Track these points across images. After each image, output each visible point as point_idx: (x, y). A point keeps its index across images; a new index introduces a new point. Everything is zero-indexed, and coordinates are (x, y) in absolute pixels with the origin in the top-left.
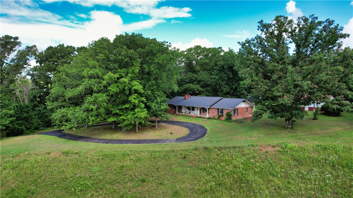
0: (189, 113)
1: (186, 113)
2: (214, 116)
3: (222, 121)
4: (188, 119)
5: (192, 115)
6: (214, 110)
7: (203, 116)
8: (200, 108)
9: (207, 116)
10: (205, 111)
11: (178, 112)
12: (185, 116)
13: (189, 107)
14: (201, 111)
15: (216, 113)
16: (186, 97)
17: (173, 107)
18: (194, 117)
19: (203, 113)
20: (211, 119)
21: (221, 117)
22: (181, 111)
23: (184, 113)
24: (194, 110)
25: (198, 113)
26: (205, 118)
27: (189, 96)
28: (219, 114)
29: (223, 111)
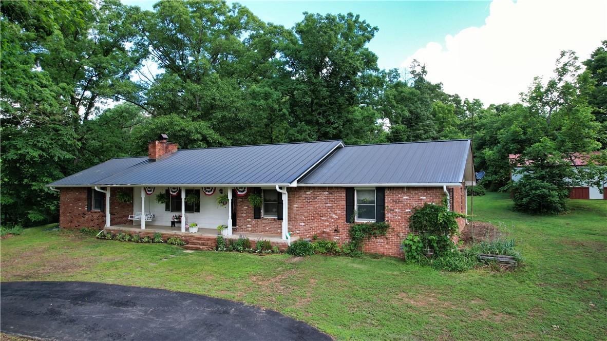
0: (173, 223)
1: (157, 224)
2: (324, 232)
3: (389, 261)
4: (166, 258)
5: (186, 232)
6: (323, 197)
7: (261, 239)
8: (240, 190)
9: (284, 238)
10: (262, 211)
11: (111, 225)
12: (146, 239)
13: (174, 194)
14: (238, 208)
15: (336, 214)
16: (157, 150)
17: (90, 200)
18: (203, 244)
19: (250, 220)
20: (313, 254)
21: (369, 238)
22: (129, 218)
23: (146, 225)
24: (198, 210)
25: (224, 224)
26: (275, 248)
27: (170, 147)
28: (354, 222)
29: (386, 201)
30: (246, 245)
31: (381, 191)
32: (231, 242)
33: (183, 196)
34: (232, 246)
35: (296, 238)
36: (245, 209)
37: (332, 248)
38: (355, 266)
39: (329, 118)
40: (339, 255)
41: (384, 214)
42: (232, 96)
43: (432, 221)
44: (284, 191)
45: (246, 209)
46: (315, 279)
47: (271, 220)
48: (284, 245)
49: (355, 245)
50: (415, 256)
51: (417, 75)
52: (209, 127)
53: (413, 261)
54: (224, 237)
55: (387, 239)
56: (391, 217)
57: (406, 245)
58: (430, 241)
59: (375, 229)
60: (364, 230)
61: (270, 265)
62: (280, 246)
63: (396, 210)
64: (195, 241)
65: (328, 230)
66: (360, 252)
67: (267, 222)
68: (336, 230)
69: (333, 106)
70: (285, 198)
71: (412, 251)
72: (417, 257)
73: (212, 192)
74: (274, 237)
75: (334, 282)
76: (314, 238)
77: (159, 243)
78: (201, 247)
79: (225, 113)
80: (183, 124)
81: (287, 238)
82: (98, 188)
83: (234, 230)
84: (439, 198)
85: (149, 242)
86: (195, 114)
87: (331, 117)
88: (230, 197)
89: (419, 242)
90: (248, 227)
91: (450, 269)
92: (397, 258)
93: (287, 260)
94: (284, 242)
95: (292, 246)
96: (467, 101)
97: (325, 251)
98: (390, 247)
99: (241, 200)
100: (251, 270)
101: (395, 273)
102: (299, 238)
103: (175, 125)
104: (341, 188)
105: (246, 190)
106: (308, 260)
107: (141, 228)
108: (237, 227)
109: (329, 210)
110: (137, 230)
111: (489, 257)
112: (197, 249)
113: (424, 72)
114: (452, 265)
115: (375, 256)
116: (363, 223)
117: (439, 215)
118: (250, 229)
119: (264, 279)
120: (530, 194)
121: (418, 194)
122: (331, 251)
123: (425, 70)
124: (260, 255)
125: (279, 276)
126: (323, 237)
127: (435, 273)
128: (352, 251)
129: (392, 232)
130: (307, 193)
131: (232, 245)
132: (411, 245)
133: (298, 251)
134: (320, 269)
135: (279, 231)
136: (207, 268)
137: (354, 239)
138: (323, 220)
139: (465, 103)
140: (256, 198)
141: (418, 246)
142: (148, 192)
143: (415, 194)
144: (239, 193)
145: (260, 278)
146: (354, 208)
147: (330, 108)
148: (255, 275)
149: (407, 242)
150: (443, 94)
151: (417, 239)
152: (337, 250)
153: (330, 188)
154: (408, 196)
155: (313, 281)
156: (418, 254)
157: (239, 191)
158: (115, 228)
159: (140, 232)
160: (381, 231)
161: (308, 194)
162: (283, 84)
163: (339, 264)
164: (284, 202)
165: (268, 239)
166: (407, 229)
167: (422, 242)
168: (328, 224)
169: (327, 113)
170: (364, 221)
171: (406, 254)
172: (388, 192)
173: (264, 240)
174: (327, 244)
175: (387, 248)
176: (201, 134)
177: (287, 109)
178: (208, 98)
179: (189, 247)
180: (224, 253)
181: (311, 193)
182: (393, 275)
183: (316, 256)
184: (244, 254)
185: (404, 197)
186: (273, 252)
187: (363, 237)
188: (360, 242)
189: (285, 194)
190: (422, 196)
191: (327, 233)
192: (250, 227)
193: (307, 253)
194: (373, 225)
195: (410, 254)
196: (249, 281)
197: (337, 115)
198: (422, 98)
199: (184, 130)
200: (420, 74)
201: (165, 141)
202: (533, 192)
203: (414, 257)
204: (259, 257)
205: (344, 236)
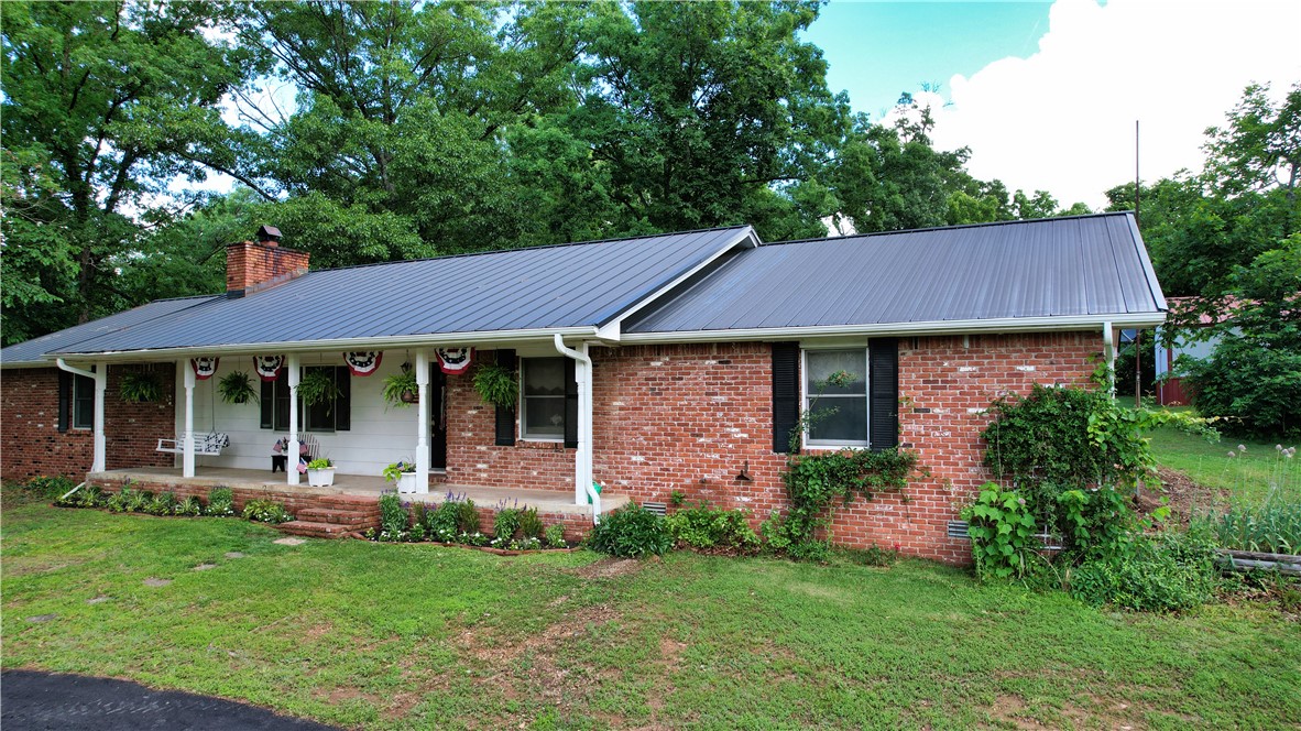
0: (278, 461)
2: (704, 482)
3: (918, 574)
4: (208, 563)
5: (302, 485)
6: (703, 375)
7: (510, 505)
8: (452, 355)
9: (581, 500)
10: (519, 422)
11: (108, 468)
12: (187, 505)
13: (267, 374)
14: (452, 413)
15: (742, 426)
16: (249, 267)
17: (65, 401)
18: (337, 521)
19: (483, 448)
20: (670, 550)
21: (848, 498)
22: (159, 449)
23: (196, 467)
24: (345, 425)
25: (405, 461)
26: (551, 532)
27: (287, 260)
28: (798, 451)
29: (902, 382)
30: (464, 521)
31: (885, 348)
32: (423, 511)
33: (293, 380)
34: (421, 525)
35: (618, 502)
36: (471, 416)
37: (731, 531)
38: (813, 590)
39: (710, 207)
40: (754, 555)
41: (894, 426)
42: (468, 151)
43: (1067, 440)
44: (582, 355)
45: (474, 416)
46: (677, 639)
47: (546, 447)
48: (582, 522)
49: (805, 522)
50: (1007, 558)
51: (913, 129)
52: (410, 229)
53: (1002, 573)
54: (405, 499)
55: (905, 501)
56: (919, 434)
57: (975, 521)
58: (1062, 508)
59: (867, 471)
60: (832, 474)
61: (530, 587)
62: (566, 523)
63: (937, 410)
64: (316, 510)
65: (715, 476)
66: (819, 545)
67: (532, 453)
68: (741, 477)
69: (719, 178)
70: (584, 376)
71: (999, 540)
72: (1014, 560)
73: (372, 366)
74: (553, 497)
75: (747, 654)
76: (675, 502)
77: (220, 515)
78: (329, 528)
79: (450, 194)
80: (342, 218)
81: (590, 501)
82: (66, 362)
83: (435, 482)
84: (1081, 368)
85: (191, 514)
86: (376, 196)
87: (715, 204)
88: (422, 378)
89: (1020, 511)
90: (480, 470)
91: (1137, 602)
92: (939, 562)
93: (587, 571)
94: (579, 513)
95: (603, 524)
96: (1021, 195)
97: (708, 542)
98: (915, 527)
99: (459, 390)
100: (461, 605)
101: (954, 617)
102: (628, 501)
103: (321, 220)
104: (757, 344)
105: (468, 355)
106: (654, 570)
107: (182, 474)
108: (448, 468)
109: (719, 415)
110: (171, 480)
111: (1259, 563)
112: (318, 534)
113: (928, 121)
114: (1142, 588)
115: (871, 557)
116: (829, 452)
117: (1092, 419)
118: (484, 475)
119: (501, 639)
120: (1255, 387)
121: (1008, 357)
122: (726, 541)
123: (930, 116)
124: (504, 554)
125: (555, 630)
126: (702, 497)
127: (1093, 619)
128: (795, 541)
129: (923, 480)
130: (653, 364)
131: (423, 520)
132: (995, 521)
133: (623, 541)
134: (693, 603)
135: (568, 480)
136: (321, 596)
137: (801, 501)
138: (702, 445)
139: (1016, 201)
140: (495, 380)
141: (1017, 526)
142: (199, 372)
143: (999, 357)
144: (447, 366)
145: (488, 634)
146: (797, 407)
147: (711, 182)
148: (470, 626)
149: (981, 512)
150: (966, 179)
151: (1013, 500)
152: (747, 539)
153: (724, 346)
154: (976, 364)
155: (670, 646)
156: (1017, 551)
157: (448, 360)
158: (115, 475)
159: (178, 487)
160: (887, 478)
161: (654, 369)
162: (594, 123)
163: (759, 583)
164: (580, 390)
165: (531, 504)
166: (972, 471)
167: (1030, 511)
168: (717, 456)
169: (705, 196)
170: (833, 446)
171: (978, 550)
172: (909, 353)
173: (520, 506)
174: (713, 518)
175: (904, 532)
176: (387, 244)
177: (605, 184)
178: (407, 155)
179: (296, 528)
180: (393, 548)
181: (665, 364)
182: (948, 624)
183: (681, 556)
184: (453, 550)
185: (962, 369)
186: (545, 543)
187: (829, 498)
188: (818, 511)
189: (584, 363)
190: (1021, 364)
191: (715, 486)
192: (485, 471)
193: (653, 547)
194: (860, 460)
195: (990, 550)
196: (445, 648)
197: (728, 200)
198: (922, 182)
199: (344, 233)
200: (919, 128)
201: (272, 244)
202: (1267, 380)
203: (1005, 563)
204: (499, 561)
205: (767, 494)
